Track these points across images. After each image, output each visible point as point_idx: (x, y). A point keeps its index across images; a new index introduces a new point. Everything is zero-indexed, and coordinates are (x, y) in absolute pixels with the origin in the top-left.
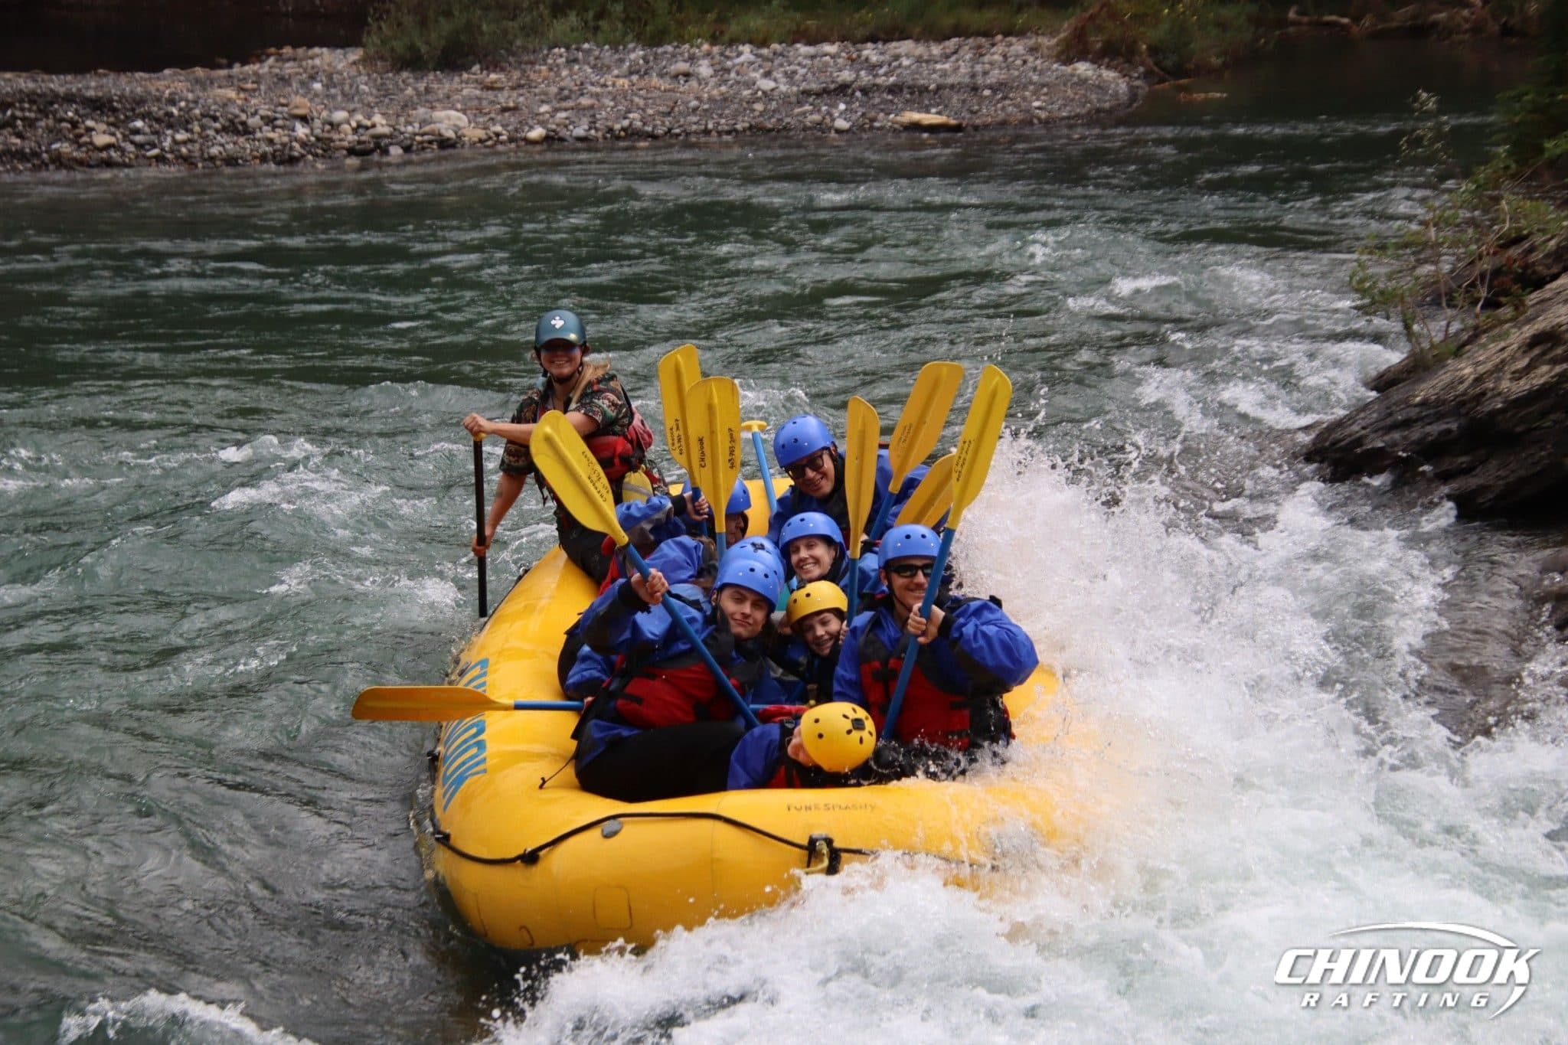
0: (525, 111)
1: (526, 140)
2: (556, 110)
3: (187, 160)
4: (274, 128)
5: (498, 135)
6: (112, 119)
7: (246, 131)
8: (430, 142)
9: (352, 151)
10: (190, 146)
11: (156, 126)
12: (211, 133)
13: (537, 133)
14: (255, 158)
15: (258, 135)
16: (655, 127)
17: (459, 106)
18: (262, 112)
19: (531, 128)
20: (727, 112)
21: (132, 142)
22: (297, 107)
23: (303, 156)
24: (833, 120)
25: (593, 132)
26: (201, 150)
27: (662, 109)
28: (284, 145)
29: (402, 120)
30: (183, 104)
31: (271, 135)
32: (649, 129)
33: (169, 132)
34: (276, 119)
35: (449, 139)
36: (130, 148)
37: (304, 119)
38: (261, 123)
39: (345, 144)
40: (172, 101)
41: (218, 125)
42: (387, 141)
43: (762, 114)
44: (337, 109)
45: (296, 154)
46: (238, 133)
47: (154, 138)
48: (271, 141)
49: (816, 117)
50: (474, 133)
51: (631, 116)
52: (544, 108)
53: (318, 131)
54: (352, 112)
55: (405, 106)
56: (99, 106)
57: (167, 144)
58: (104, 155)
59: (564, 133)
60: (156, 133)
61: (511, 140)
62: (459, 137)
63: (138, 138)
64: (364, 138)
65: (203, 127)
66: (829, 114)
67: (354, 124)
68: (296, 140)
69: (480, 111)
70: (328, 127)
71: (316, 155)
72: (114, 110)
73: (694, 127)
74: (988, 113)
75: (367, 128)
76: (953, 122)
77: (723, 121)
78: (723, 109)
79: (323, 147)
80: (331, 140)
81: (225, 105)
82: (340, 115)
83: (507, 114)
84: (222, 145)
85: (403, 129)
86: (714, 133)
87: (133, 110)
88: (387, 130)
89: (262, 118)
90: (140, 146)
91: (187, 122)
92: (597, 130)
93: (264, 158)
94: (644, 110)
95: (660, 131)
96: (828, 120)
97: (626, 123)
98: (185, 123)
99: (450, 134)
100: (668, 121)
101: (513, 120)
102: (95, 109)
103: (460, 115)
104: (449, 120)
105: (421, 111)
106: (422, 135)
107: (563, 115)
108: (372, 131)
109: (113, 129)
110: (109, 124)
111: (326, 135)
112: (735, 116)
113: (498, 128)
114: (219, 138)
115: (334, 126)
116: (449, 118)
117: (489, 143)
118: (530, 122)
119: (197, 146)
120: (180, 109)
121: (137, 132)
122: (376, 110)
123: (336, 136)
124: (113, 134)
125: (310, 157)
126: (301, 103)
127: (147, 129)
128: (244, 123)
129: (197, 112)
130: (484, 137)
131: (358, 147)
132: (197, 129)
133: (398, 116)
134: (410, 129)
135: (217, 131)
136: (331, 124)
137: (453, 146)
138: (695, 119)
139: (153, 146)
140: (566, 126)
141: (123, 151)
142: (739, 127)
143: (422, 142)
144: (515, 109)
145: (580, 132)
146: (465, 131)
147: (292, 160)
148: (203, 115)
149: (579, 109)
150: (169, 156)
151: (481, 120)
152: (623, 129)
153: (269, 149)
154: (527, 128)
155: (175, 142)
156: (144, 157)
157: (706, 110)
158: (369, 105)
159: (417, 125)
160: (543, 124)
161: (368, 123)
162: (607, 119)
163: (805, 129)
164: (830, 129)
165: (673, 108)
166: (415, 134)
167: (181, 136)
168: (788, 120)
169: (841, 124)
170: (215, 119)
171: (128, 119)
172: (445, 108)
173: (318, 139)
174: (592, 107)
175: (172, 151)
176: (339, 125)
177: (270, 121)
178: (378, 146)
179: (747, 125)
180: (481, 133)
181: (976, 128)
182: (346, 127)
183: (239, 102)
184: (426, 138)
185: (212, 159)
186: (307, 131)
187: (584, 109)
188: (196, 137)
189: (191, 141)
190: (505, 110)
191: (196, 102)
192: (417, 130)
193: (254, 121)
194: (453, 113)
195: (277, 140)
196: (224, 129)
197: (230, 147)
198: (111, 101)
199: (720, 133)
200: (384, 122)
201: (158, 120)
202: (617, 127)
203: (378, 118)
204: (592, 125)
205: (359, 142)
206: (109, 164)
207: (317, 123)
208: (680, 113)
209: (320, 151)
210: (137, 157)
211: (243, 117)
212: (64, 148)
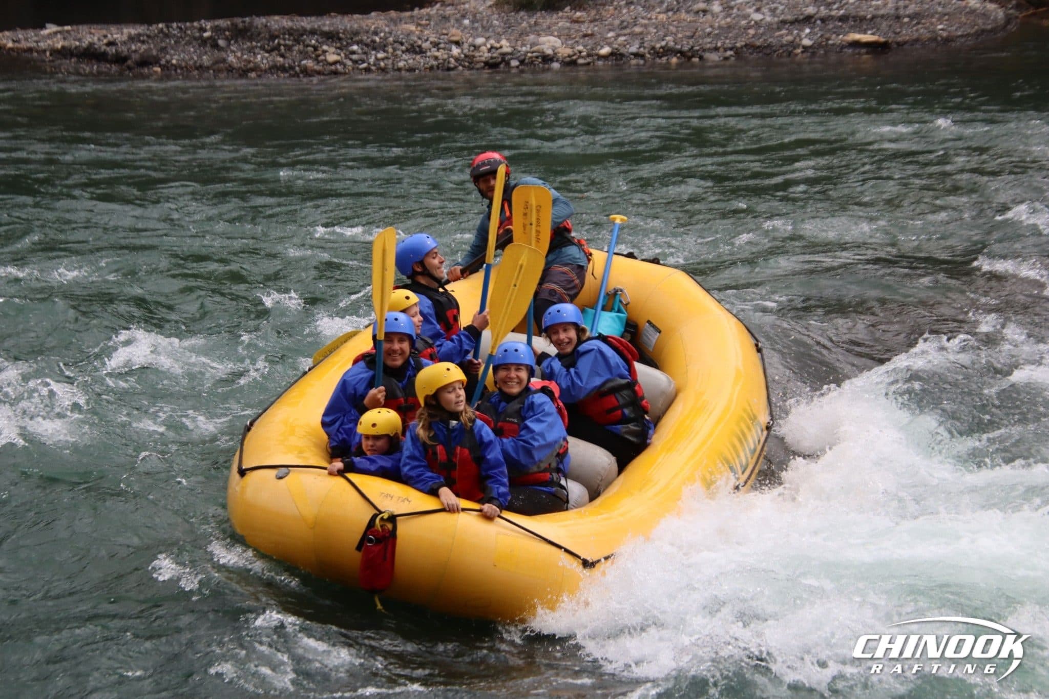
0: (598, 36)
1: (598, 55)
2: (619, 35)
3: (384, 70)
4: (439, 49)
5: (580, 52)
6: (338, 45)
7: (421, 51)
8: (537, 58)
9: (486, 64)
10: (386, 62)
11: (366, 49)
12: (399, 53)
13: (605, 50)
14: (426, 68)
15: (429, 54)
16: (682, 46)
17: (556, 34)
18: (431, 39)
19: (602, 47)
20: (731, 35)
21: (351, 59)
22: (453, 36)
23: (455, 68)
24: (801, 40)
25: (642, 49)
26: (393, 64)
27: (688, 34)
28: (444, 60)
29: (519, 43)
30: (382, 35)
31: (437, 54)
32: (679, 47)
33: (373, 52)
34: (440, 43)
35: (549, 55)
36: (349, 63)
37: (457, 43)
38: (431, 46)
39: (483, 59)
40: (376, 33)
41: (403, 48)
42: (509, 57)
43: (753, 36)
44: (478, 36)
45: (452, 66)
46: (416, 53)
47: (364, 56)
48: (436, 58)
49: (790, 38)
50: (564, 51)
51: (667, 38)
52: (611, 34)
53: (466, 51)
54: (488, 38)
55: (521, 34)
56: (331, 36)
57: (372, 60)
58: (333, 67)
59: (623, 50)
60: (365, 53)
61: (589, 55)
62: (555, 54)
63: (354, 57)
64: (495, 55)
65: (394, 49)
66: (799, 35)
67: (489, 46)
68: (452, 57)
69: (569, 37)
70: (472, 48)
71: (464, 66)
72: (340, 39)
73: (708, 46)
74: (907, 34)
75: (497, 49)
76: (882, 40)
77: (728, 41)
78: (728, 33)
79: (469, 61)
80: (474, 57)
81: (408, 35)
82: (480, 41)
83: (586, 39)
84: (406, 61)
85: (519, 49)
86: (721, 50)
87: (351, 39)
88: (509, 50)
89: (431, 43)
90: (355, 62)
91: (385, 46)
92: (644, 48)
93: (431, 68)
94: (676, 35)
95: (686, 49)
96: (797, 40)
97: (664, 43)
98: (383, 47)
99: (550, 52)
100: (691, 42)
101: (590, 42)
102: (328, 38)
103: (556, 39)
105: (532, 37)
106: (532, 53)
107: (623, 38)
108: (500, 51)
109: (339, 51)
110: (337, 48)
111: (471, 53)
112: (736, 38)
113: (581, 48)
114: (404, 56)
115: (476, 48)
116: (549, 42)
117: (575, 57)
118: (601, 43)
119: (390, 61)
120: (381, 38)
121: (353, 53)
122: (503, 37)
123: (477, 54)
124: (339, 54)
125: (461, 68)
126: (455, 33)
127: (360, 51)
128: (419, 47)
129: (391, 39)
130: (571, 54)
131: (491, 61)
132: (390, 50)
133: (517, 40)
134: (524, 49)
135: (403, 52)
136: (474, 46)
137: (551, 60)
138: (709, 40)
139: (363, 61)
140: (625, 46)
141: (345, 65)
142: (738, 45)
143: (531, 58)
144: (592, 35)
145: (634, 49)
146: (559, 50)
147: (449, 69)
148: (394, 42)
149: (633, 35)
150: (373, 68)
151: (570, 42)
152: (662, 47)
153: (435, 63)
154: (599, 48)
155: (377, 59)
156: (358, 68)
157: (717, 34)
158: (498, 34)
159: (529, 46)
160: (609, 44)
161: (498, 45)
162: (651, 41)
163: (782, 46)
164: (798, 46)
165: (695, 33)
166: (528, 52)
167: (381, 55)
168: (770, 40)
169: (807, 42)
170: (402, 44)
171: (349, 44)
172: (547, 35)
173: (466, 56)
174: (642, 33)
176: (479, 47)
177: (436, 45)
178: (503, 61)
179: (743, 44)
180: (569, 51)
181: (898, 44)
182: (483, 48)
183: (417, 33)
184: (534, 55)
185: (399, 70)
186: (459, 51)
187: (636, 35)
188: (390, 55)
189: (387, 58)
190: (585, 36)
191: (390, 33)
192: (528, 49)
193: (426, 45)
194: (552, 38)
195: (440, 57)
196: (408, 50)
197: (411, 62)
198: (338, 33)
199: (725, 50)
200: (508, 44)
201: (367, 45)
202: (658, 46)
203: (504, 42)
204: (642, 45)
205: (492, 58)
206: (336, 73)
207: (466, 46)
208: (699, 36)
209: (467, 64)
210: (353, 69)
211: (419, 42)
212: (309, 63)
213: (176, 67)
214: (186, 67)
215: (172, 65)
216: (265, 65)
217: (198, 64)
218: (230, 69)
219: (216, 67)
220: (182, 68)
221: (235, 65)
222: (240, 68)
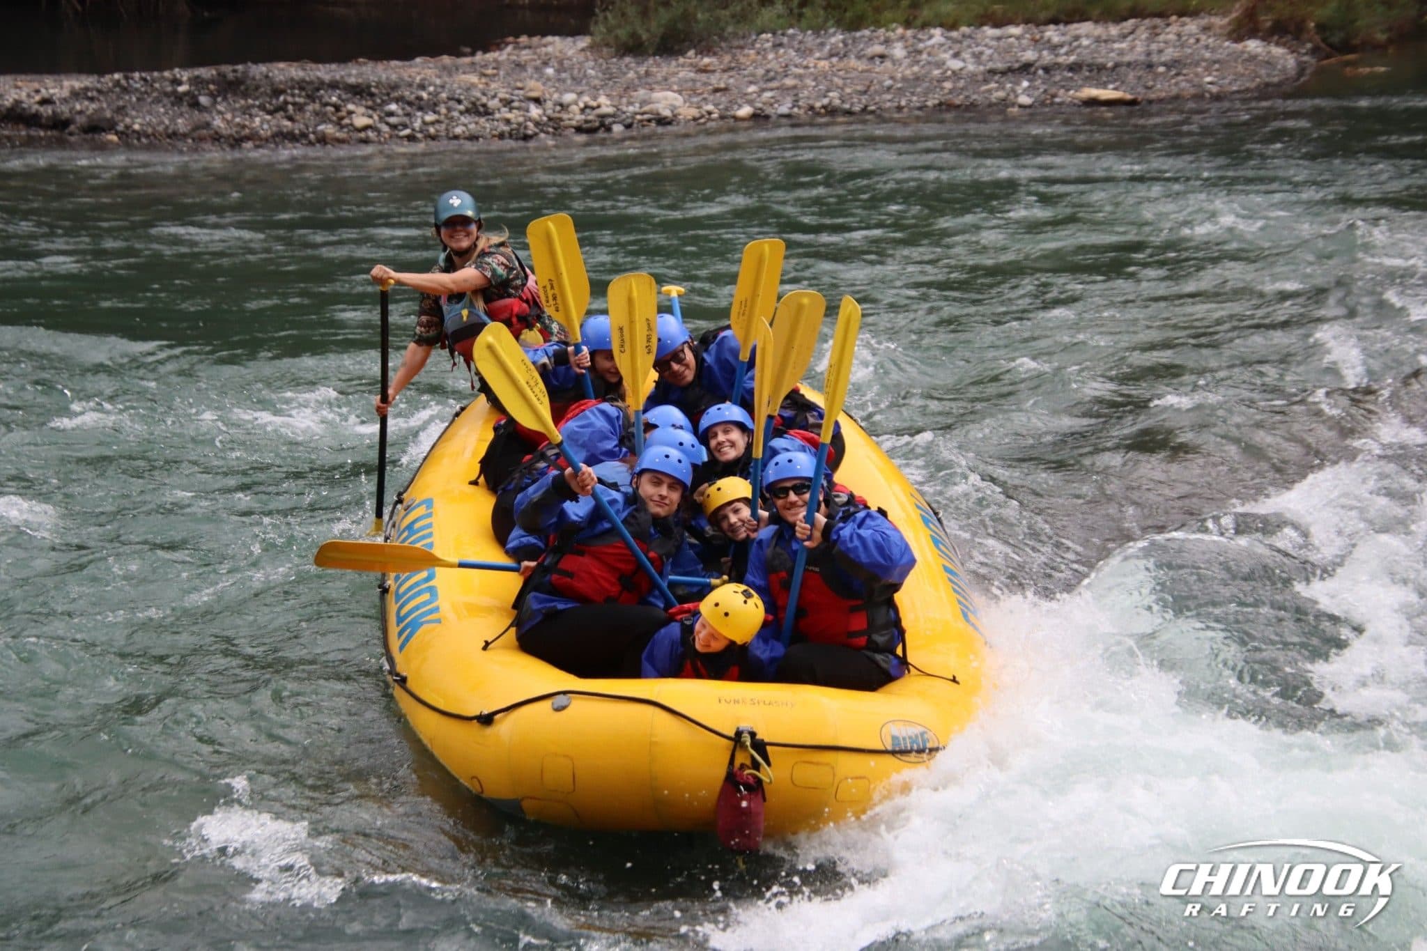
0: (735, 91)
1: (735, 118)
2: (763, 90)
3: (433, 138)
4: (511, 109)
5: (710, 113)
6: (370, 103)
7: (487, 112)
8: (649, 121)
9: (579, 130)
10: (437, 126)
11: (408, 109)
12: (455, 114)
13: (745, 111)
14: (494, 136)
15: (497, 116)
16: (852, 104)
17: (675, 87)
18: (501, 95)
19: (740, 106)
20: (919, 90)
21: (387, 124)
22: (531, 90)
23: (536, 134)
24: (1017, 96)
25: (796, 110)
26: (447, 130)
27: (859, 88)
28: (519, 124)
29: (624, 100)
30: (431, 89)
31: (509, 116)
32: (847, 106)
33: (419, 114)
34: (512, 101)
35: (666, 118)
36: (385, 128)
37: (537, 101)
38: (500, 105)
39: (574, 123)
40: (422, 87)
41: (462, 107)
42: (610, 120)
43: (951, 91)
44: (567, 91)
45: (530, 132)
46: (479, 114)
47: (406, 120)
48: (508, 121)
49: (1001, 94)
50: (688, 112)
51: (831, 94)
52: (752, 89)
53: (549, 112)
54: (580, 94)
55: (627, 88)
56: (359, 91)
57: (417, 124)
58: (362, 135)
59: (769, 111)
60: (408, 115)
61: (722, 117)
62: (675, 116)
63: (393, 120)
64: (590, 118)
65: (449, 109)
66: (1013, 91)
67: (582, 105)
68: (530, 120)
69: (694, 92)
70: (558, 108)
71: (547, 133)
72: (372, 95)
73: (888, 104)
74: (1163, 88)
75: (593, 108)
76: (1129, 97)
77: (915, 98)
78: (916, 87)
79: (555, 125)
80: (561, 119)
81: (468, 89)
82: (569, 97)
83: (718, 94)
84: (465, 125)
85: (625, 109)
86: (905, 110)
87: (388, 94)
88: (610, 110)
89: (501, 100)
90: (394, 127)
91: (435, 105)
92: (799, 107)
93: (501, 136)
94: (842, 89)
95: (857, 108)
96: (1012, 96)
97: (825, 101)
98: (433, 106)
99: (667, 113)
100: (864, 99)
101: (723, 99)
102: (356, 94)
103: (676, 95)
104: (666, 101)
105: (642, 93)
106: (642, 114)
107: (768, 94)
108: (598, 111)
109: (370, 112)
110: (368, 107)
111: (557, 115)
112: (926, 94)
113: (710, 107)
114: (462, 118)
115: (564, 107)
116: (666, 99)
117: (702, 121)
118: (739, 101)
119: (443, 126)
120: (430, 94)
121: (391, 114)
122: (601, 92)
123: (565, 116)
124: (371, 117)
125: (542, 135)
126: (535, 87)
127: (400, 112)
128: (484, 105)
129: (444, 95)
130: (697, 115)
131: (585, 126)
132: (443, 111)
133: (621, 97)
134: (631, 109)
135: (461, 113)
136: (561, 105)
137: (670, 123)
138: (889, 97)
139: (405, 126)
140: (771, 105)
141: (378, 131)
142: (930, 103)
143: (641, 121)
144: (726, 90)
145: (784, 109)
146: (680, 110)
147: (526, 138)
148: (449, 99)
149: (784, 89)
150: (419, 135)
151: (695, 100)
152: (824, 107)
153: (506, 128)
154: (736, 107)
155: (424, 123)
156: (397, 136)
157: (899, 89)
158: (595, 87)
159: (637, 105)
160: (750, 103)
161: (594, 104)
162: (808, 98)
163: (991, 105)
164: (1013, 105)
165: (869, 87)
166: (636, 114)
167: (430, 117)
168: (975, 97)
169: (1024, 100)
170: (459, 102)
171: (384, 103)
172: (663, 90)
173: (550, 119)
174: (795, 87)
175: (421, 131)
176: (568, 106)
177: (507, 103)
178: (602, 125)
179: (936, 102)
180: (694, 112)
181: (1150, 102)
182: (574, 108)
183: (481, 86)
184: (646, 117)
185: (456, 137)
186: (540, 111)
187: (788, 89)
188: (442, 118)
189: (438, 122)
190: (716, 90)
191: (443, 87)
192: (637, 110)
193: (493, 104)
194: (670, 94)
195: (513, 120)
196: (468, 111)
197: (472, 126)
198: (369, 86)
199: (911, 109)
200: (608, 103)
201: (410, 104)
202: (818, 105)
203: (603, 100)
204: (795, 103)
205: (586, 122)
206: (366, 141)
207: (549, 104)
208: (876, 92)
210: (391, 137)
211: (484, 100)
212: (328, 129)
213: (139, 135)
214: (154, 135)
215: (134, 131)
216: (266, 131)
217: (170, 131)
218: (217, 138)
219: (195, 135)
220: (147, 136)
221: (224, 132)
222: (231, 136)
